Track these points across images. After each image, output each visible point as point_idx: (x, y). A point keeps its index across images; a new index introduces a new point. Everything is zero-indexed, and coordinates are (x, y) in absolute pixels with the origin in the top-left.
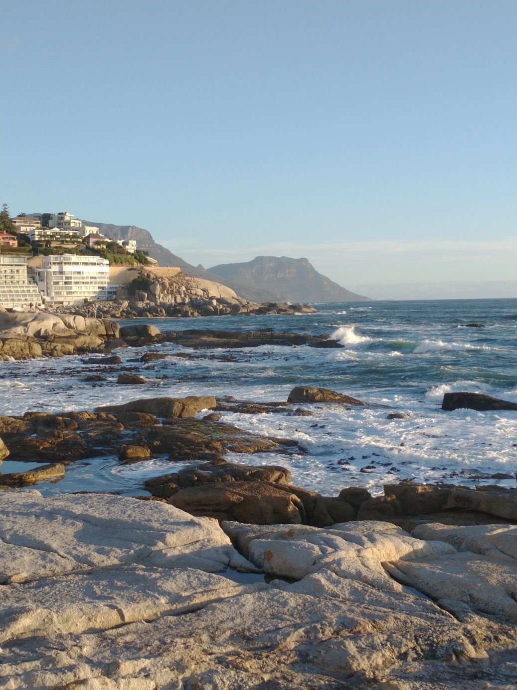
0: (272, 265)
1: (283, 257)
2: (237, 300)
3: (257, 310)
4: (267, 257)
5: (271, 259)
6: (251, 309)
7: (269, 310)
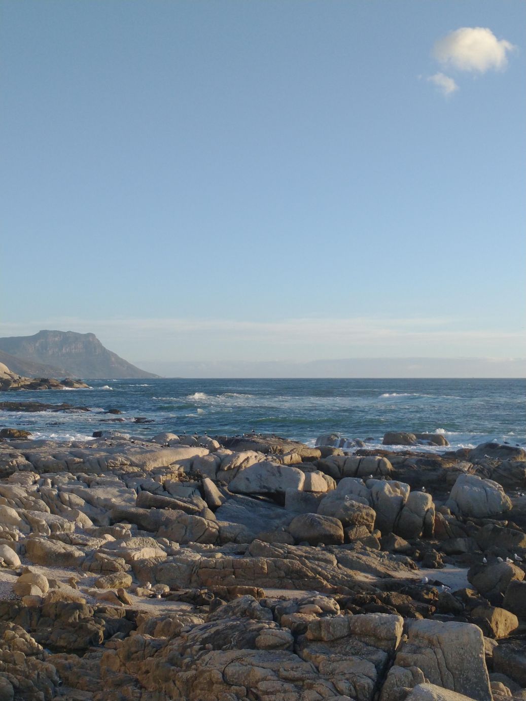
0: (56, 339)
1: (69, 332)
2: (9, 375)
3: (28, 385)
4: (51, 331)
5: (56, 333)
6: (23, 384)
7: (40, 385)
